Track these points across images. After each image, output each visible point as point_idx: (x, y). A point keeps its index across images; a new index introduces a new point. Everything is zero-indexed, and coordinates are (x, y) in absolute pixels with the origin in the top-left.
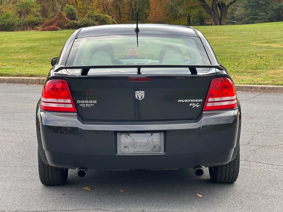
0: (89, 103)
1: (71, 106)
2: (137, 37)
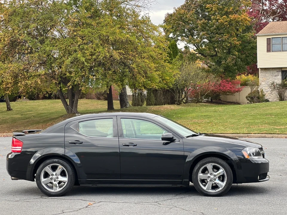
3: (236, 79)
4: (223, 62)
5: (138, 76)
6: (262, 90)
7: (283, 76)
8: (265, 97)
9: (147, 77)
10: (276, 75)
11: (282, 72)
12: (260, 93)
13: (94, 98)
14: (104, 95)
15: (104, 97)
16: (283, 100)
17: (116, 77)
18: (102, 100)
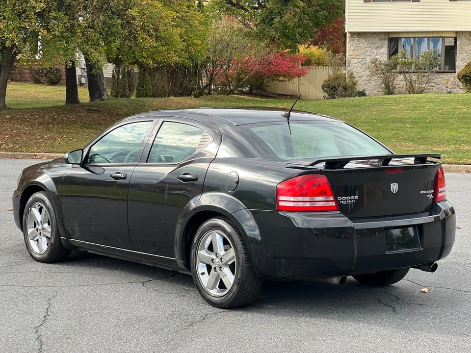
0: (351, 200)
1: (333, 204)
2: (289, 124)
3: (299, 52)
4: (277, 20)
5: (141, 35)
6: (352, 74)
7: (391, 48)
8: (356, 86)
9: (158, 38)
10: (378, 47)
11: (388, 41)
12: (348, 80)
13: (27, 81)
14: (49, 75)
15: (48, 79)
16: (392, 93)
17: (95, 36)
18: (44, 84)
